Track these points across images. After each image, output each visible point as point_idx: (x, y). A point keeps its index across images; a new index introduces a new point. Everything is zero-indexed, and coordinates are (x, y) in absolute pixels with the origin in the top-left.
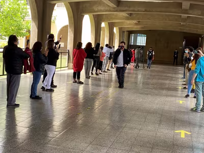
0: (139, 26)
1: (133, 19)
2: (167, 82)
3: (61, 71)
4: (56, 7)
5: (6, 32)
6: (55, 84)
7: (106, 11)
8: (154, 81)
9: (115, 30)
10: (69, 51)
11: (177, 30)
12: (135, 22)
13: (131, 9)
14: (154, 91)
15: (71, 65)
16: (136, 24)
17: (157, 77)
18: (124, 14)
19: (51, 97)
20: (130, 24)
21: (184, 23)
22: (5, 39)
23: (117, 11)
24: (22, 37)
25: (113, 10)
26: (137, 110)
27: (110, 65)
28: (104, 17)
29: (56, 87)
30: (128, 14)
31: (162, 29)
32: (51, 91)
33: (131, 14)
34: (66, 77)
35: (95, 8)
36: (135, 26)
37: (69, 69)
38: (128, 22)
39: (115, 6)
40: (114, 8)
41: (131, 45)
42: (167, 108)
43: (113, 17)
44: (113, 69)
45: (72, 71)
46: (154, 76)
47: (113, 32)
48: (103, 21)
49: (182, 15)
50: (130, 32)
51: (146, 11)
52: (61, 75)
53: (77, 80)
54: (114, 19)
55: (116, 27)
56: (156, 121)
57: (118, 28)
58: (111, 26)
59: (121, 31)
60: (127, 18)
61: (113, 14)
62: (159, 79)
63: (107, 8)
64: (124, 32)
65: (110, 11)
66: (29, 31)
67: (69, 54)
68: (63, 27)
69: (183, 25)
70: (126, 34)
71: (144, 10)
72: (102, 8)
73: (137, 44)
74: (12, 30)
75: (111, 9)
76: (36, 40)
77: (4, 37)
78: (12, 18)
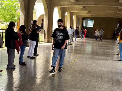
0: (89, 15)
1: (86, 10)
2: (110, 51)
4: (36, 3)
5: (4, 19)
7: (69, 5)
9: (74, 18)
10: (44, 31)
11: (114, 17)
12: (87, 12)
14: (102, 57)
15: (46, 40)
16: (88, 13)
17: (103, 48)
18: (80, 7)
21: (119, 13)
23: (76, 5)
25: (74, 4)
26: (94, 72)
28: (67, 8)
30: (83, 7)
31: (104, 16)
33: (85, 7)
34: (43, 48)
35: (62, 3)
36: (87, 15)
37: (45, 42)
38: (82, 12)
39: (75, 2)
42: (114, 70)
45: (47, 44)
48: (67, 11)
49: (119, 7)
50: (84, 19)
51: (95, 4)
54: (74, 10)
55: (74, 15)
56: (109, 81)
58: (71, 15)
59: (78, 18)
60: (82, 10)
61: (73, 7)
62: (104, 49)
63: (69, 3)
64: (79, 18)
65: (71, 5)
66: (19, 19)
67: (45, 33)
68: (41, 16)
69: (118, 14)
70: (81, 20)
71: (94, 4)
72: (66, 3)
73: (88, 26)
74: (9, 18)
75: (72, 3)
76: (23, 24)
77: (4, 22)
78: (8, 10)
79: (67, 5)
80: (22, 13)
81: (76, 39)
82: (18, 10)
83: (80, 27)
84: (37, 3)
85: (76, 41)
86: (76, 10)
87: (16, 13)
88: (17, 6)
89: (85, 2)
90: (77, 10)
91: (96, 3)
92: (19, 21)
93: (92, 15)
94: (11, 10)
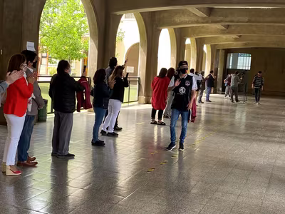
0: (240, 43)
1: (229, 33)
3: (128, 106)
4: (123, 18)
5: (57, 53)
6: (119, 126)
7: (192, 23)
8: (263, 122)
10: (139, 78)
12: (234, 36)
13: (228, 19)
15: (143, 98)
16: (236, 40)
17: (267, 116)
18: (219, 26)
19: (115, 145)
20: (226, 40)
22: (56, 63)
23: (207, 22)
24: (77, 60)
25: (203, 21)
27: (198, 98)
28: (190, 29)
29: (120, 129)
30: (224, 26)
31: (274, 46)
32: (114, 135)
33: (228, 27)
34: (136, 115)
35: (177, 19)
36: (235, 43)
37: (140, 104)
38: (224, 37)
39: (205, 16)
40: (204, 18)
41: (229, 69)
42: (279, 163)
43: (203, 30)
44: (203, 105)
46: (263, 114)
47: (203, 51)
48: (188, 37)
50: (228, 51)
51: (249, 21)
52: (128, 113)
54: (204, 33)
55: (206, 44)
56: (263, 184)
57: (209, 45)
58: (199, 43)
59: (215, 51)
60: (223, 32)
61: (203, 27)
62: (269, 119)
63: (194, 19)
65: (197, 22)
66: (86, 53)
67: (139, 84)
68: (133, 46)
70: (221, 54)
71: (247, 19)
72: (186, 19)
73: (238, 68)
74: (65, 51)
75: (200, 20)
77: (55, 60)
78: (65, 35)
79: (189, 24)
80: (93, 43)
81: (208, 97)
82: (86, 33)
83: (220, 70)
84: (126, 17)
85: (208, 100)
86: (208, 33)
87: (81, 41)
88: (83, 25)
89: (226, 16)
90: (212, 33)
91: (253, 19)
92: (86, 57)
93: (246, 44)
94: (71, 36)
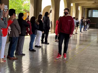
0: (95, 5)
9: (80, 8)
10: (51, 22)
12: (93, 2)
16: (93, 4)
20: (89, 4)
34: (50, 38)
37: (52, 33)
38: (88, 2)
41: (89, 17)
45: (55, 34)
47: (78, 10)
50: (89, 9)
53: (57, 40)
55: (80, 6)
57: (81, 6)
58: (77, 6)
59: (83, 9)
64: (85, 9)
67: (51, 24)
70: (86, 10)
73: (93, 17)
76: (33, 15)
80: (32, 6)
82: (24, 2)
87: (23, 5)
